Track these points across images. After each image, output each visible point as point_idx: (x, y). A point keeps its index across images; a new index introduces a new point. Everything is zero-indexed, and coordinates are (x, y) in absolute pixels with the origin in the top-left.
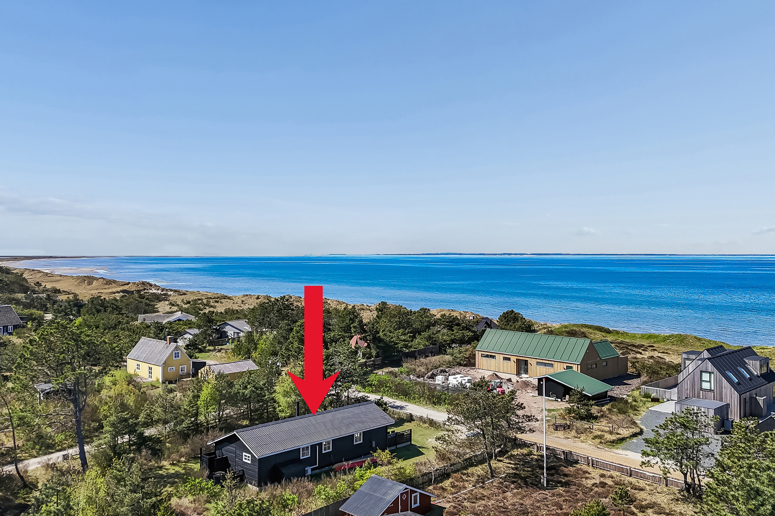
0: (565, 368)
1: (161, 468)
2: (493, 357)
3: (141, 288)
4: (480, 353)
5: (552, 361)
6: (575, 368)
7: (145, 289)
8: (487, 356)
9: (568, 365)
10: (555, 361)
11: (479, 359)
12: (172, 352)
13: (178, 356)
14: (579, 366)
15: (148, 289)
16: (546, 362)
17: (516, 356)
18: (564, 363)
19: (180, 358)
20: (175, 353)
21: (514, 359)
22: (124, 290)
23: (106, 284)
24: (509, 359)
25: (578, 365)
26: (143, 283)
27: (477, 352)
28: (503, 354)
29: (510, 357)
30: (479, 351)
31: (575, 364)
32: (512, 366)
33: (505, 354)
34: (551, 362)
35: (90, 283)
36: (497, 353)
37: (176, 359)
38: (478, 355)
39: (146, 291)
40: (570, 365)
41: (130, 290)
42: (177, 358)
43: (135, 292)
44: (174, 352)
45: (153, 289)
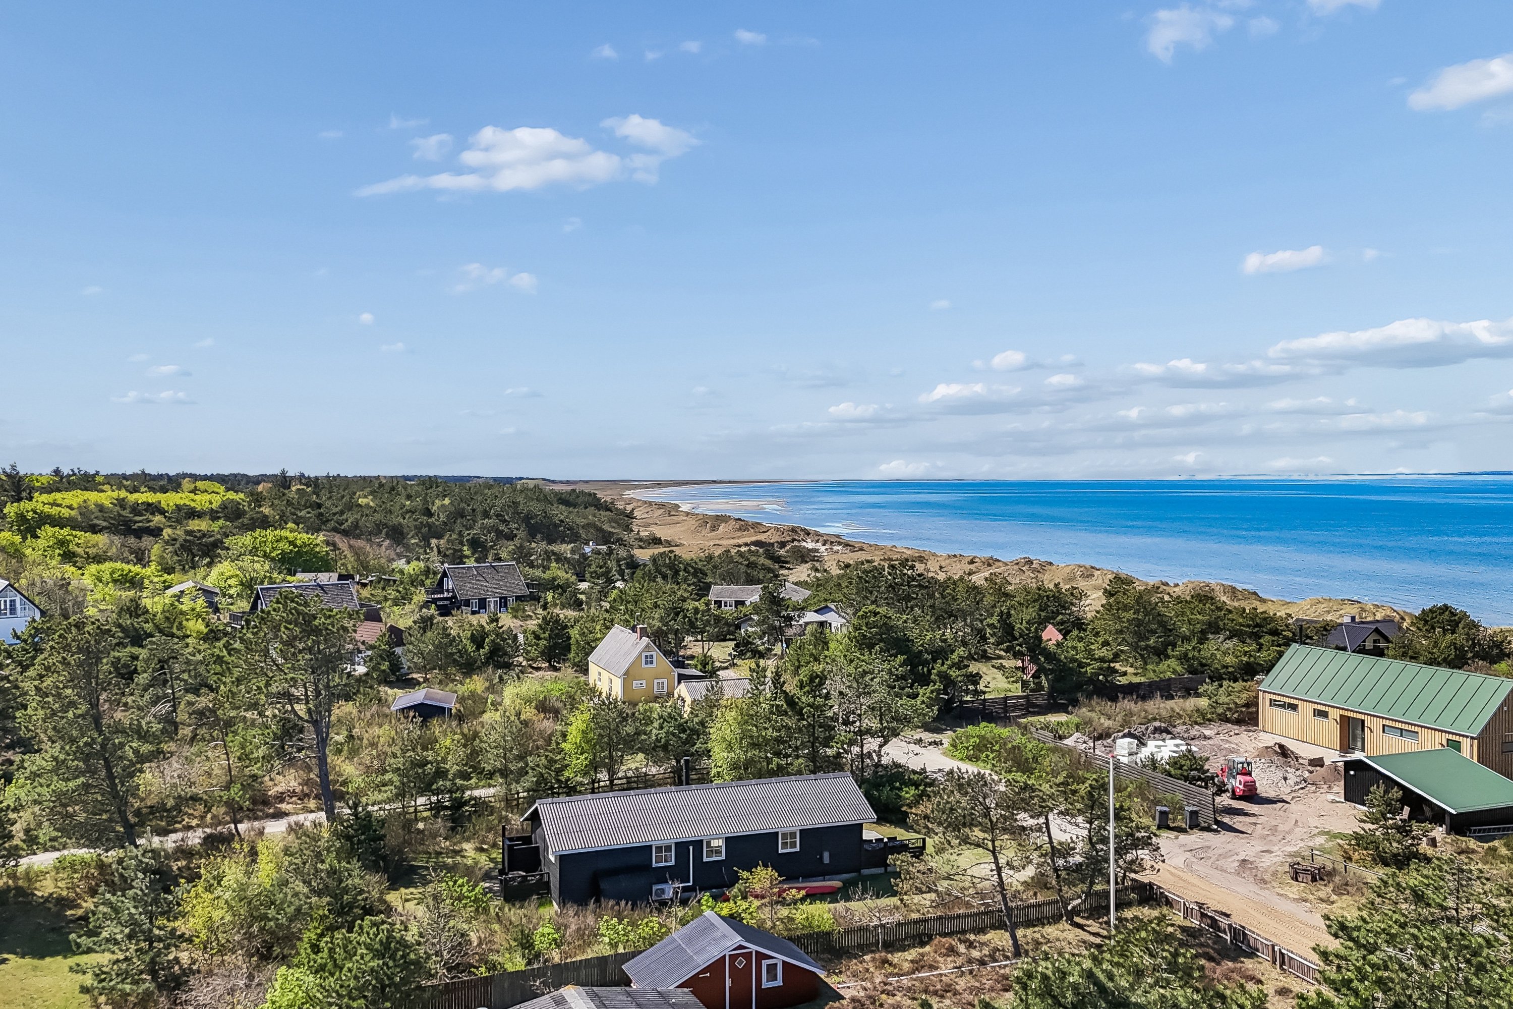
0: (1445, 743)
1: (457, 853)
2: (1294, 707)
3: (788, 539)
4: (1268, 696)
5: (1415, 725)
6: (1466, 744)
7: (793, 540)
8: (1283, 706)
9: (1450, 737)
10: (1422, 727)
11: (1266, 712)
12: (641, 654)
13: (652, 662)
14: (1476, 741)
15: (799, 541)
16: (1404, 726)
17: (1340, 708)
18: (1442, 731)
19: (654, 665)
20: (646, 657)
21: (1334, 714)
22: (757, 541)
23: (740, 529)
24: (1324, 714)
25: (1472, 738)
26: (793, 530)
27: (1261, 694)
28: (1312, 702)
29: (1326, 709)
30: (1264, 692)
31: (1467, 737)
32: (1331, 729)
33: (1318, 703)
34: (1413, 728)
35: (714, 528)
36: (1302, 700)
37: (646, 666)
38: (1264, 701)
39: (796, 543)
40: (1454, 738)
41: (768, 541)
42: (649, 666)
43: (776, 545)
44: (644, 654)
45: (809, 540)
